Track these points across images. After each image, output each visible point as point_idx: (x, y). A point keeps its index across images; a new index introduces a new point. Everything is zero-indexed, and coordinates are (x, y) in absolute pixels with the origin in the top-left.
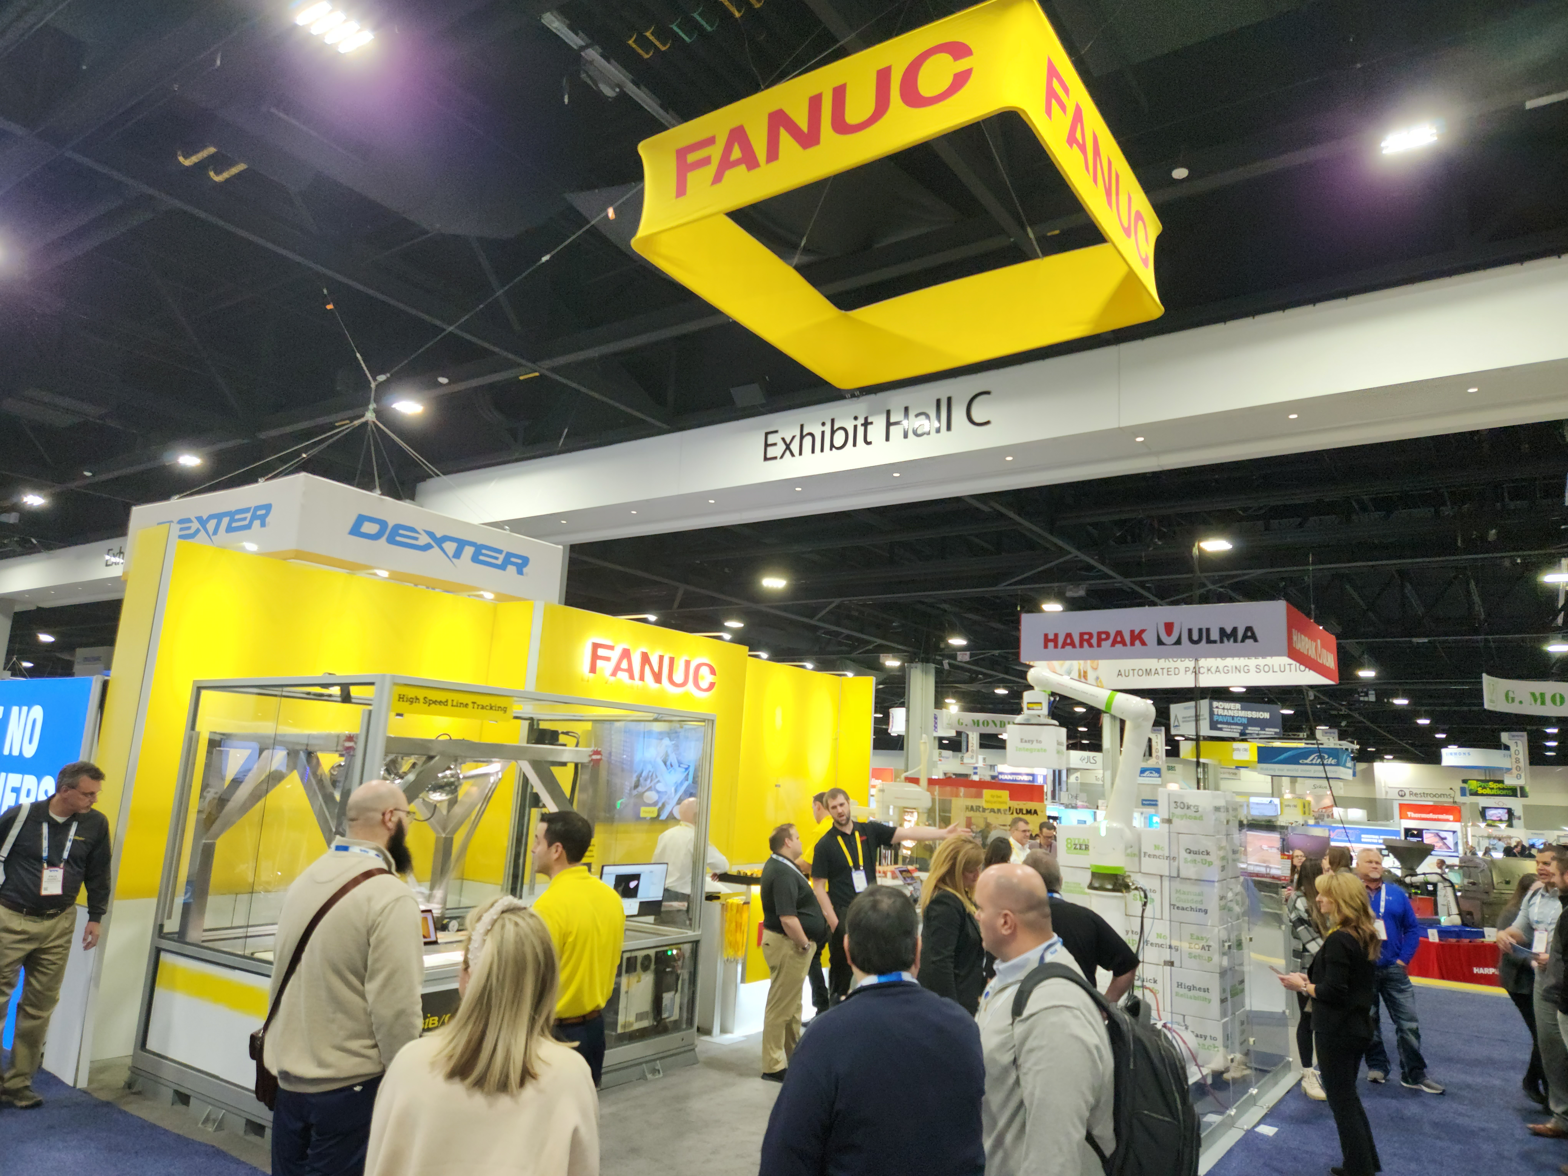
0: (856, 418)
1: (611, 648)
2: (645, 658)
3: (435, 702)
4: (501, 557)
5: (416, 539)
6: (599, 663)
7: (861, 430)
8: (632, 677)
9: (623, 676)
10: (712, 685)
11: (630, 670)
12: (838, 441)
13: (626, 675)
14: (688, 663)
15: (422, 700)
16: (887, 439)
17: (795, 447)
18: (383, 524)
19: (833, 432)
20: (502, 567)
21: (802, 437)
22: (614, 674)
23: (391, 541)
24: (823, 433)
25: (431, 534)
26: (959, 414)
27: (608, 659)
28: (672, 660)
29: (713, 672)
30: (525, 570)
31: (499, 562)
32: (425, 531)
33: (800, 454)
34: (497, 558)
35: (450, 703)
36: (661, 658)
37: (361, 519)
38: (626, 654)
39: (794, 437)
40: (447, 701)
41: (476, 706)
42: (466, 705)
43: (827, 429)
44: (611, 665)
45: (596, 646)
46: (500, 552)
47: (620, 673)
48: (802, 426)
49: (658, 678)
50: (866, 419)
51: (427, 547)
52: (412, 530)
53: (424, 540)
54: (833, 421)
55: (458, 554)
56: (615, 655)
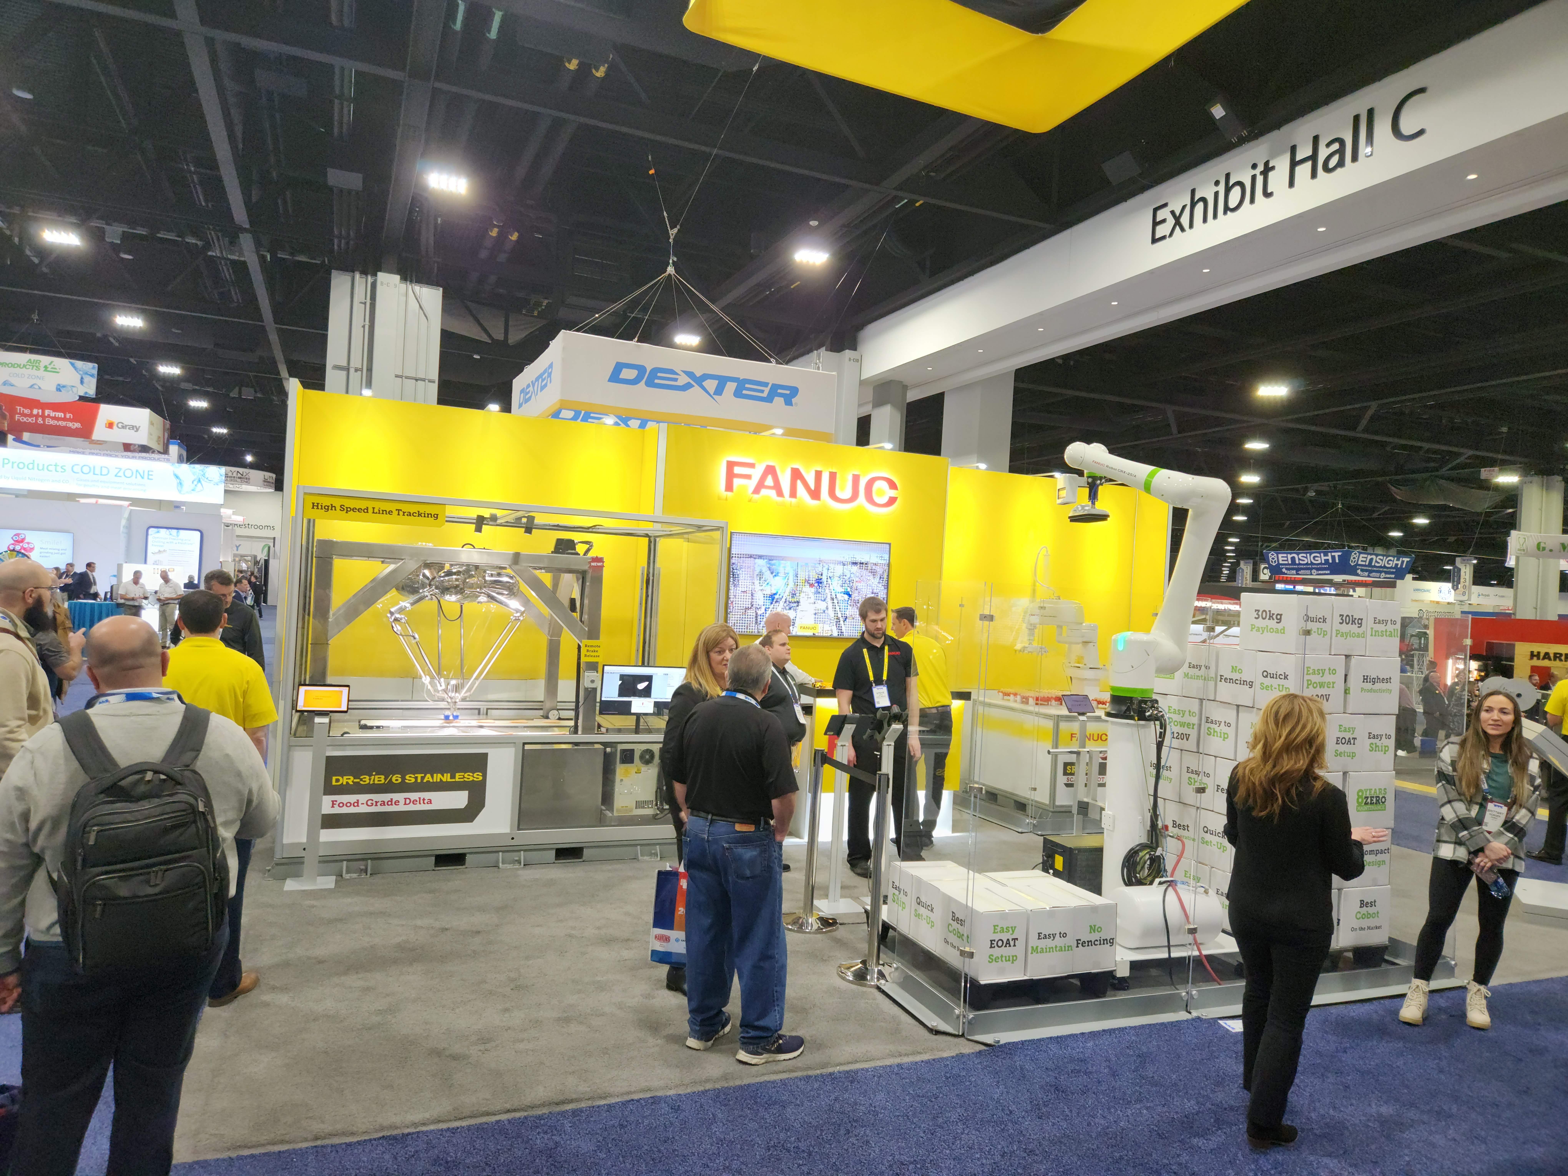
0: (1254, 166)
1: (752, 465)
2: (796, 475)
3: (353, 510)
4: (767, 390)
5: (676, 380)
6: (736, 482)
7: (1260, 180)
8: (780, 494)
9: (769, 494)
10: (892, 501)
11: (777, 487)
12: (1233, 202)
13: (773, 492)
14: (856, 479)
15: (338, 508)
16: (1291, 184)
17: (1185, 220)
18: (641, 369)
19: (1228, 190)
20: (769, 399)
21: (1193, 204)
22: (757, 491)
23: (650, 384)
24: (1216, 194)
25: (690, 374)
26: (1383, 127)
27: (748, 477)
28: (833, 476)
29: (893, 485)
30: (794, 400)
31: (765, 395)
32: (685, 372)
33: (1191, 226)
34: (762, 391)
35: (370, 510)
36: (818, 474)
37: (619, 367)
38: (770, 470)
39: (1184, 207)
40: (367, 509)
41: (401, 513)
42: (390, 512)
43: (1221, 188)
44: (753, 483)
45: (731, 465)
46: (765, 384)
47: (763, 491)
48: (1193, 192)
49: (815, 494)
50: (1266, 164)
51: (686, 387)
52: (672, 372)
53: (683, 380)
54: (1228, 176)
55: (719, 391)
56: (756, 473)
